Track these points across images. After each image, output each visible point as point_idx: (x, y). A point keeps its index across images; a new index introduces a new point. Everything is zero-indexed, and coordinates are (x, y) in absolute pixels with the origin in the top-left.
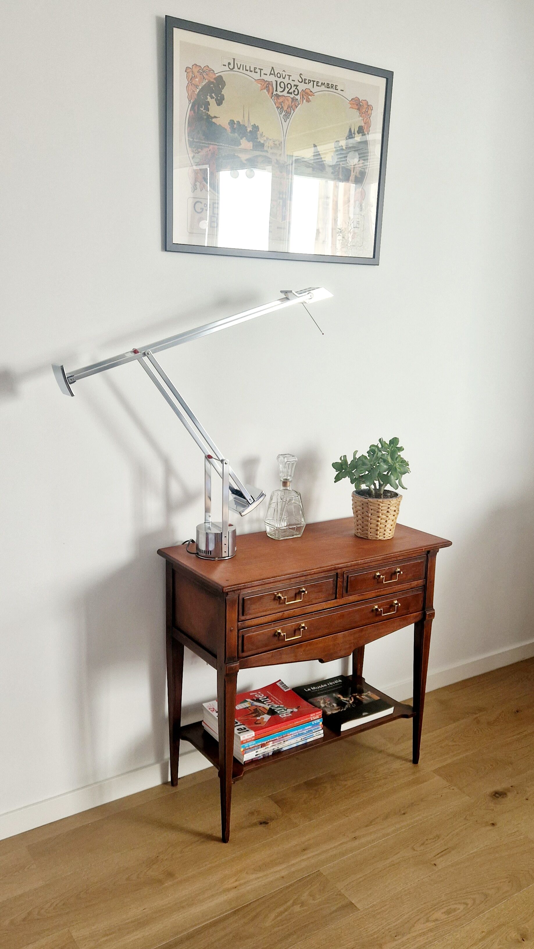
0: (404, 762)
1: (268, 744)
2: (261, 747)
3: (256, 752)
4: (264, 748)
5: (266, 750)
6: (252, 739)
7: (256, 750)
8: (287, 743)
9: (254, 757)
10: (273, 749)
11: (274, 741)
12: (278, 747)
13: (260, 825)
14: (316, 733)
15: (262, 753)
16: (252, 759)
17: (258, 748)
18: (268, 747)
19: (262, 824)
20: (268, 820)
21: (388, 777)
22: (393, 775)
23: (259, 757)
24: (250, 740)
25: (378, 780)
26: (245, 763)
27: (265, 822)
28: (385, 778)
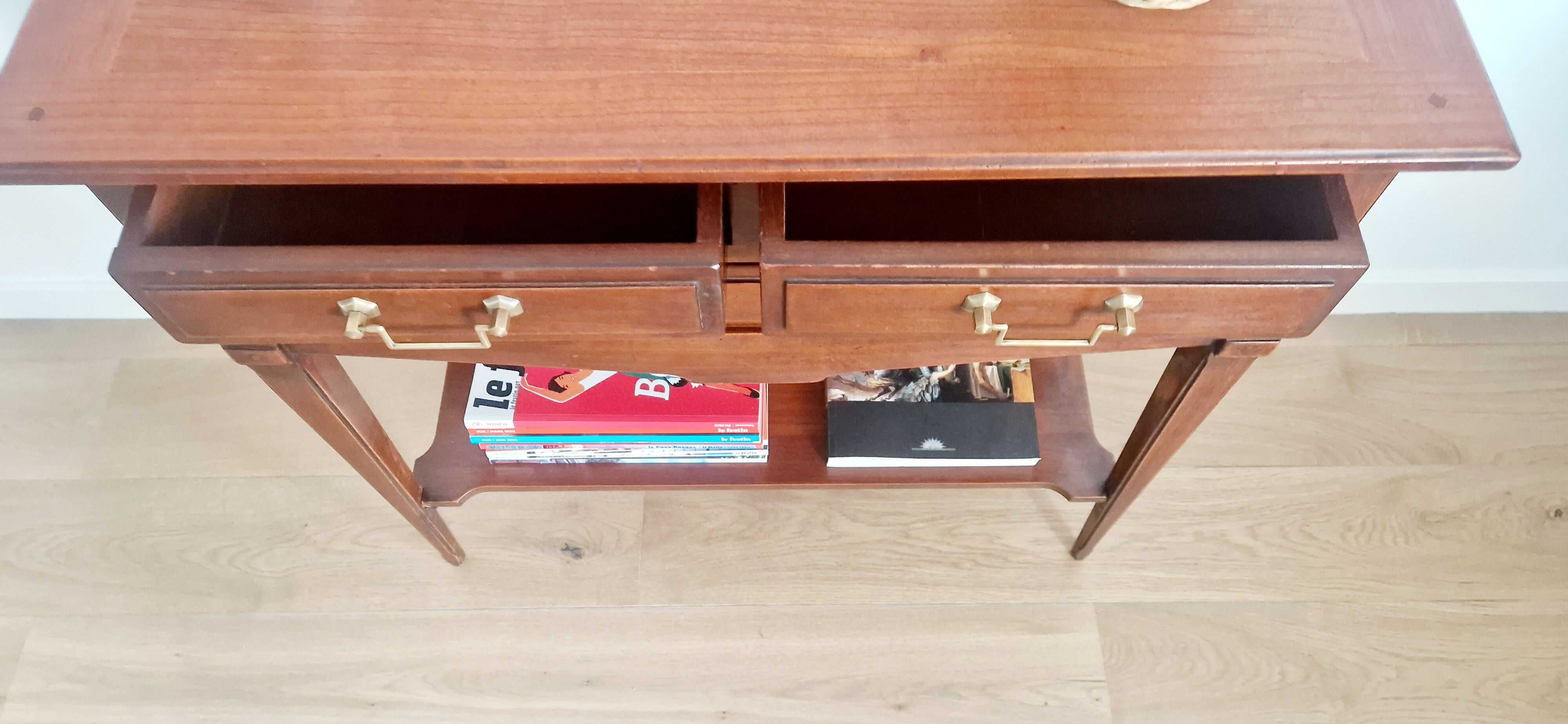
0: (1051, 534)
1: (566, 445)
2: (545, 447)
3: (529, 453)
4: (557, 450)
5: (565, 455)
6: (506, 431)
7: (528, 449)
8: (635, 453)
9: (526, 458)
10: (591, 456)
11: (587, 445)
12: (605, 456)
13: (559, 552)
14: (740, 452)
15: (551, 457)
16: (517, 461)
17: (536, 448)
18: (570, 450)
19: (567, 552)
20: (588, 548)
21: (968, 565)
22: (983, 566)
23: (542, 461)
24: (498, 431)
25: (931, 562)
26: (497, 462)
27: (578, 549)
28: (956, 565)
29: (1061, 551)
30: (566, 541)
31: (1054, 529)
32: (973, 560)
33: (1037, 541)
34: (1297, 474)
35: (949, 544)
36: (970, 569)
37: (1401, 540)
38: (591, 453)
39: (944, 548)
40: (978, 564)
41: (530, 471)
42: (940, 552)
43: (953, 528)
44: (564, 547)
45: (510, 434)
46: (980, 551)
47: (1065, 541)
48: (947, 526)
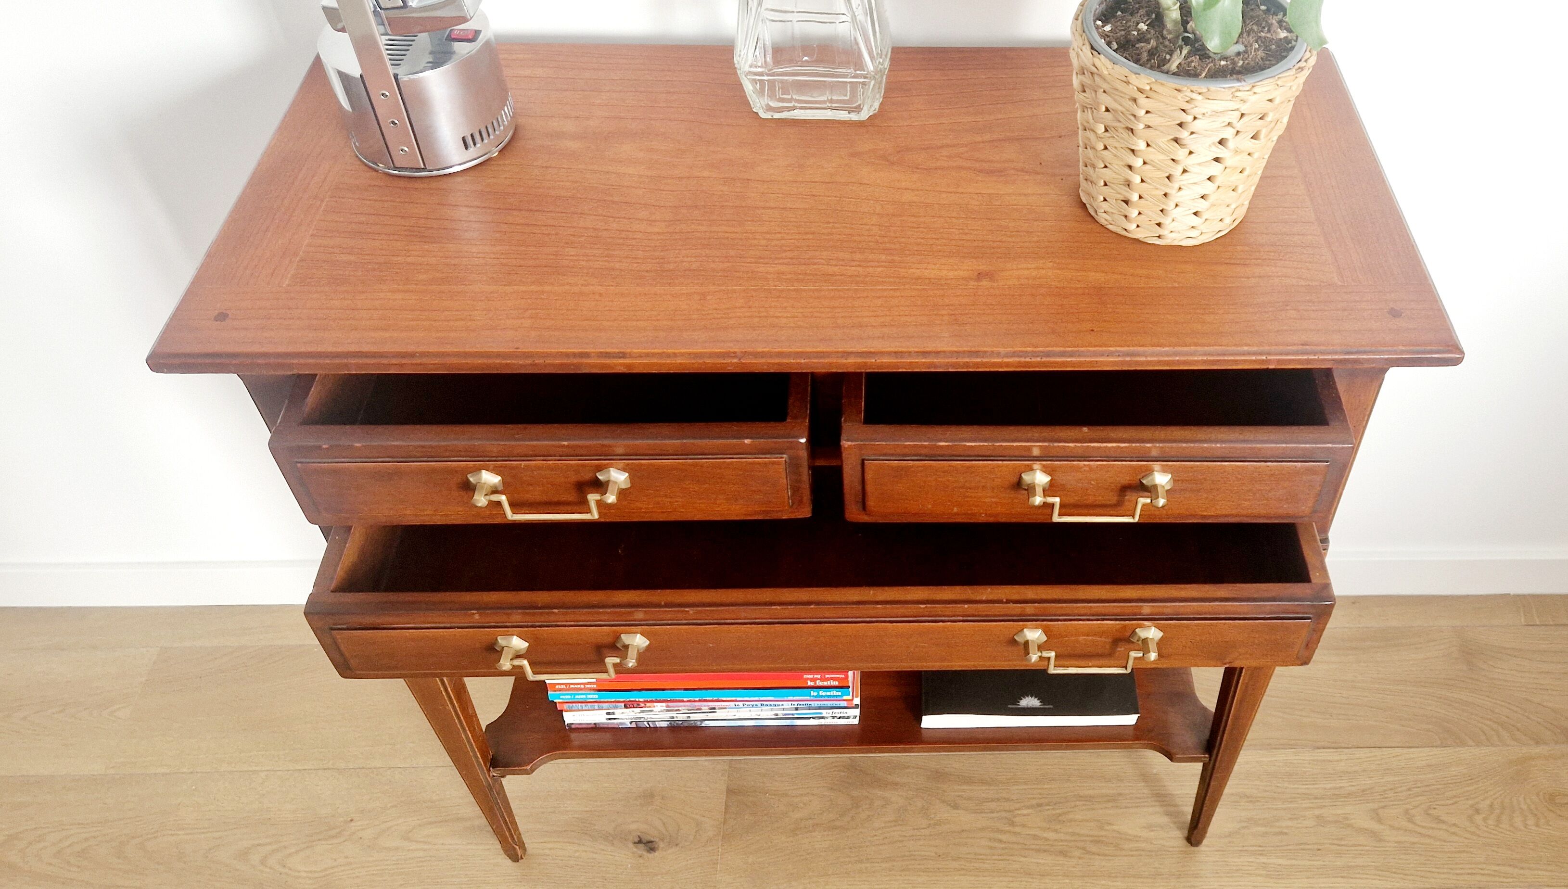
0: (1165, 820)
1: (648, 704)
2: (626, 707)
3: (608, 714)
4: (638, 710)
5: (646, 716)
6: (587, 686)
7: (608, 709)
8: (720, 714)
9: (604, 721)
10: (673, 718)
11: (670, 704)
12: (689, 718)
13: (631, 845)
14: (830, 711)
15: (632, 719)
16: (595, 724)
17: (616, 708)
18: (651, 711)
19: (641, 845)
20: (663, 840)
21: (1077, 853)
22: (1094, 854)
23: (621, 724)
24: (579, 686)
25: (1038, 851)
26: (573, 726)
27: (652, 842)
28: (1062, 853)
29: (1176, 837)
30: (639, 834)
31: (1168, 814)
32: (1084, 849)
33: (1150, 827)
34: (1422, 756)
35: (1056, 831)
36: (1080, 858)
37: (1531, 821)
38: (673, 714)
39: (1051, 835)
40: (1089, 852)
41: (607, 737)
42: (1047, 839)
43: (1060, 815)
44: (637, 840)
45: (591, 689)
46: (1091, 839)
47: (1180, 828)
48: (1054, 812)
